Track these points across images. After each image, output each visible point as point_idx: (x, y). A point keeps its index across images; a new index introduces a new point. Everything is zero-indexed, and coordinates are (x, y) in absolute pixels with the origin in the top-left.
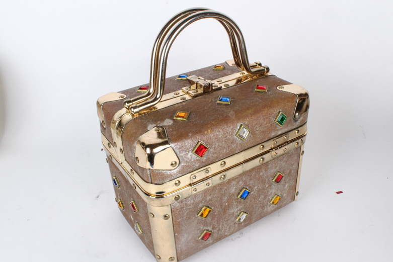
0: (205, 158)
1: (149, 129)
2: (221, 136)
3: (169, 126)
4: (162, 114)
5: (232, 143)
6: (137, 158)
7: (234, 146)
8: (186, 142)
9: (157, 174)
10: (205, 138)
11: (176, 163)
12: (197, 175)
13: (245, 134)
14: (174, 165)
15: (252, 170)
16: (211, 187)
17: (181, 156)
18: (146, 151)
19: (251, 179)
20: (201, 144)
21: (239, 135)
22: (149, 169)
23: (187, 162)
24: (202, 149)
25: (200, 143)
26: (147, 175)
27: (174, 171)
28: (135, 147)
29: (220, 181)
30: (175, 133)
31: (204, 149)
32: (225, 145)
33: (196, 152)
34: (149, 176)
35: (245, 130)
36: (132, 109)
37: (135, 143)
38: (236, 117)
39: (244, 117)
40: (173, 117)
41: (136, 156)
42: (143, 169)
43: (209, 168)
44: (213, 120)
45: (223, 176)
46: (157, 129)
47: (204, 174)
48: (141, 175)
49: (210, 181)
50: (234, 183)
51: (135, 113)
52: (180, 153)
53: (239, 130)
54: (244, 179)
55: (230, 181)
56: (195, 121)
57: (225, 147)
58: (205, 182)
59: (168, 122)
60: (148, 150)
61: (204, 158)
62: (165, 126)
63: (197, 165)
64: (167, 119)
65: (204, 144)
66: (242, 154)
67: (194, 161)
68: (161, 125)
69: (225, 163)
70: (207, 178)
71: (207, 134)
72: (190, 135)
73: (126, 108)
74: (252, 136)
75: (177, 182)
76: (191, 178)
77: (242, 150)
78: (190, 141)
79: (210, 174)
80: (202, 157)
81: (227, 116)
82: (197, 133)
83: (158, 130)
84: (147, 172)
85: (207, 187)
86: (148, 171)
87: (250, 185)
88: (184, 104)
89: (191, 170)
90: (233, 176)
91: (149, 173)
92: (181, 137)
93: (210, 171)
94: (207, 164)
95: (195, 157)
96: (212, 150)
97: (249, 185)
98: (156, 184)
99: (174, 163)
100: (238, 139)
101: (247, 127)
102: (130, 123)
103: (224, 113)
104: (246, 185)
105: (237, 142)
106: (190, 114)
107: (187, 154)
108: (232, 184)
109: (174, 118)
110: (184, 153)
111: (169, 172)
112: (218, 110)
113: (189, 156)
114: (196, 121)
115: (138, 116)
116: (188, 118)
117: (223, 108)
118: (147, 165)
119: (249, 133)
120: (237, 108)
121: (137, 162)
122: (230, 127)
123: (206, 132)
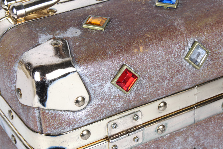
0: (133, 94)
1: (40, 42)
2: (161, 58)
3: (74, 38)
4: (64, 19)
5: (178, 71)
6: (19, 90)
7: (181, 76)
8: (102, 64)
9: (52, 116)
10: (134, 60)
11: (84, 99)
12: (118, 122)
13: (200, 58)
14: (81, 103)
15: (210, 119)
16: (141, 144)
17: (93, 89)
18: (33, 78)
19: (207, 135)
20: (127, 69)
21: (190, 59)
22: (38, 108)
23: (102, 99)
24: (128, 78)
25: (125, 67)
26: (35, 118)
27: (81, 113)
28: (16, 72)
29: (156, 136)
30: (83, 49)
31: (132, 78)
32: (166, 74)
33: (118, 82)
34: (38, 120)
35: (200, 50)
36: (14, 10)
37: (17, 64)
38: (186, 28)
39: (200, 30)
40: (81, 25)
41: (17, 87)
42: (28, 108)
43: (139, 111)
44: (148, 32)
45: (161, 127)
46: (55, 42)
47: (129, 121)
48: (24, 119)
49: (139, 134)
50: (179, 139)
51: (18, 17)
52: (92, 83)
53: (190, 50)
54: (196, 134)
55: (173, 135)
56: (118, 32)
57: (166, 78)
58: (133, 135)
59: (73, 32)
60: (37, 76)
61: (131, 95)
62: (68, 39)
63: (119, 105)
64: (71, 28)
65: (132, 70)
66: (195, 91)
67: (115, 97)
68: (61, 37)
69: (165, 104)
70: (136, 128)
71: (137, 54)
72: (109, 53)
73: (6, 9)
74: (211, 62)
75: (85, 133)
76: (109, 126)
77: (193, 85)
78: (108, 63)
79: (140, 122)
80: (127, 91)
81: (172, 27)
82: (121, 50)
83: (56, 44)
84: (34, 113)
85: (135, 144)
86: (37, 112)
87: (205, 145)
88: (100, 6)
89: (108, 113)
90: (178, 127)
91: (37, 114)
92: (94, 55)
93: (140, 116)
94: (135, 104)
95: (116, 91)
96: (144, 81)
97: (203, 144)
98: (49, 135)
99: (80, 99)
100: (188, 64)
101: (204, 45)
102: (9, 32)
103: (166, 21)
104: (198, 145)
105: (186, 70)
106: (110, 21)
107: (103, 85)
108: (176, 141)
109: (84, 26)
110: (98, 84)
111: (71, 116)
112: (156, 16)
113: (106, 89)
114: (120, 32)
115: (23, 22)
116: (107, 26)
117: (165, 13)
118: (36, 102)
119: (207, 56)
120: (189, 14)
121: (19, 97)
122: (175, 44)
123: (136, 51)
